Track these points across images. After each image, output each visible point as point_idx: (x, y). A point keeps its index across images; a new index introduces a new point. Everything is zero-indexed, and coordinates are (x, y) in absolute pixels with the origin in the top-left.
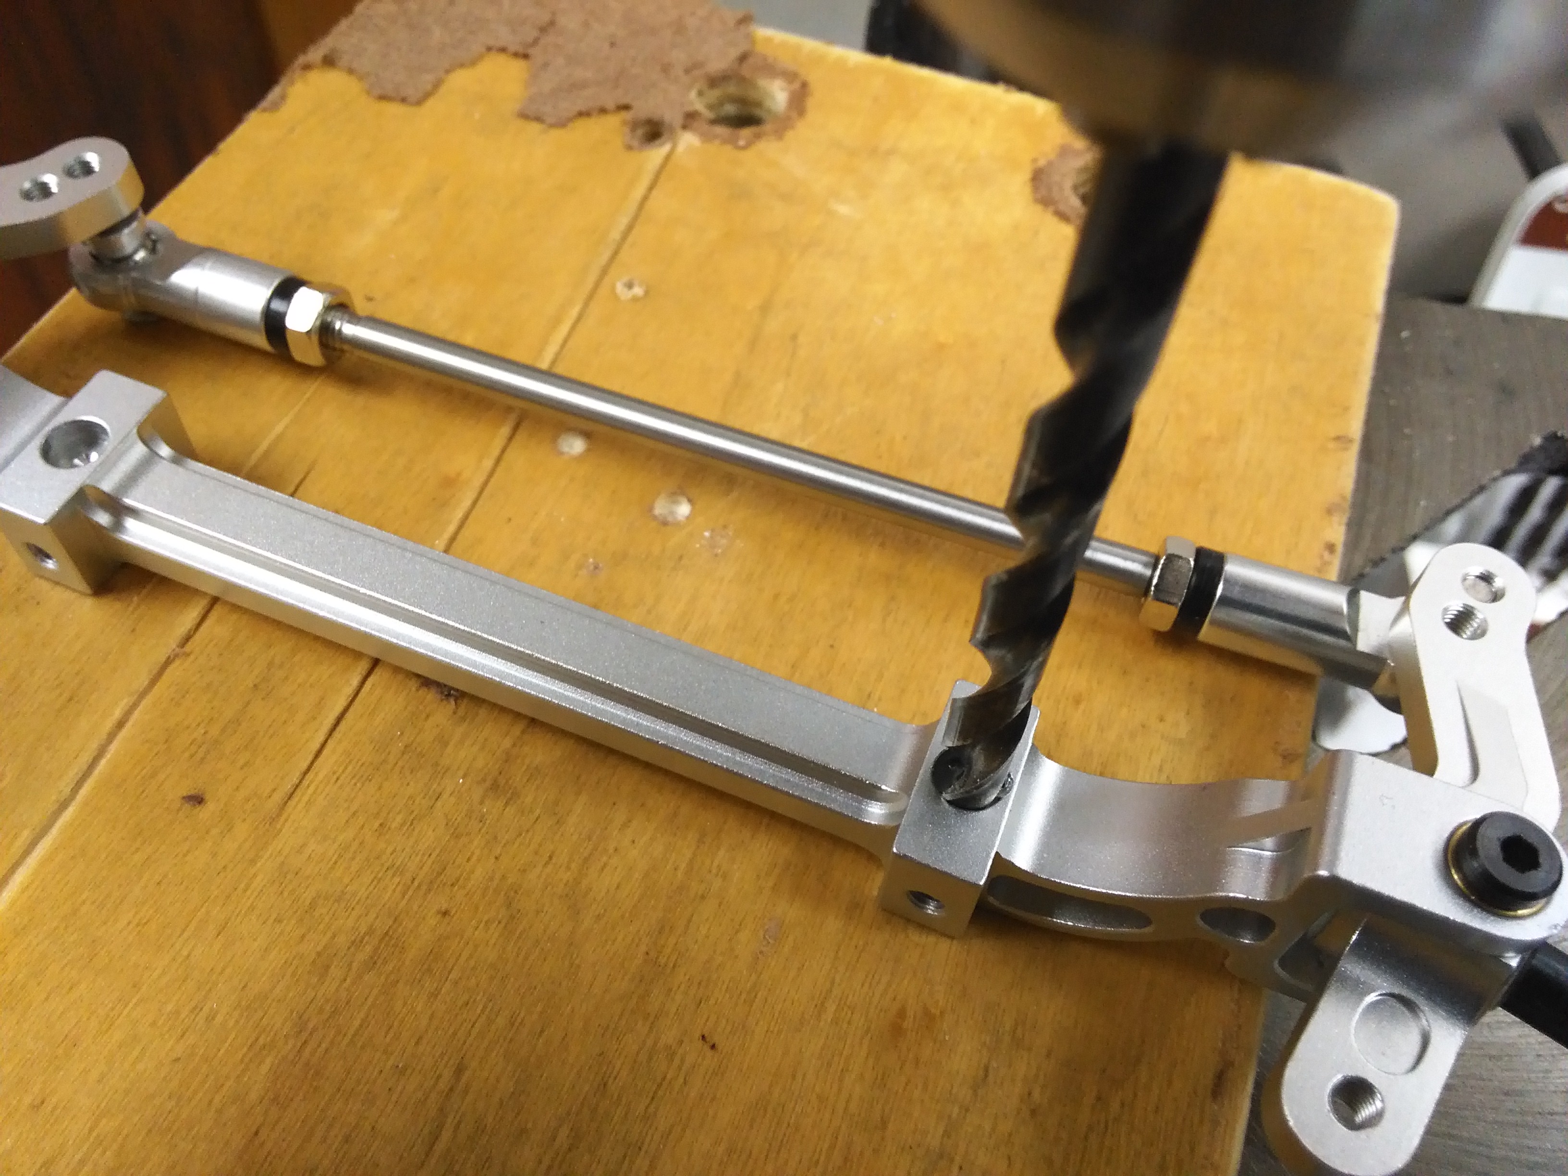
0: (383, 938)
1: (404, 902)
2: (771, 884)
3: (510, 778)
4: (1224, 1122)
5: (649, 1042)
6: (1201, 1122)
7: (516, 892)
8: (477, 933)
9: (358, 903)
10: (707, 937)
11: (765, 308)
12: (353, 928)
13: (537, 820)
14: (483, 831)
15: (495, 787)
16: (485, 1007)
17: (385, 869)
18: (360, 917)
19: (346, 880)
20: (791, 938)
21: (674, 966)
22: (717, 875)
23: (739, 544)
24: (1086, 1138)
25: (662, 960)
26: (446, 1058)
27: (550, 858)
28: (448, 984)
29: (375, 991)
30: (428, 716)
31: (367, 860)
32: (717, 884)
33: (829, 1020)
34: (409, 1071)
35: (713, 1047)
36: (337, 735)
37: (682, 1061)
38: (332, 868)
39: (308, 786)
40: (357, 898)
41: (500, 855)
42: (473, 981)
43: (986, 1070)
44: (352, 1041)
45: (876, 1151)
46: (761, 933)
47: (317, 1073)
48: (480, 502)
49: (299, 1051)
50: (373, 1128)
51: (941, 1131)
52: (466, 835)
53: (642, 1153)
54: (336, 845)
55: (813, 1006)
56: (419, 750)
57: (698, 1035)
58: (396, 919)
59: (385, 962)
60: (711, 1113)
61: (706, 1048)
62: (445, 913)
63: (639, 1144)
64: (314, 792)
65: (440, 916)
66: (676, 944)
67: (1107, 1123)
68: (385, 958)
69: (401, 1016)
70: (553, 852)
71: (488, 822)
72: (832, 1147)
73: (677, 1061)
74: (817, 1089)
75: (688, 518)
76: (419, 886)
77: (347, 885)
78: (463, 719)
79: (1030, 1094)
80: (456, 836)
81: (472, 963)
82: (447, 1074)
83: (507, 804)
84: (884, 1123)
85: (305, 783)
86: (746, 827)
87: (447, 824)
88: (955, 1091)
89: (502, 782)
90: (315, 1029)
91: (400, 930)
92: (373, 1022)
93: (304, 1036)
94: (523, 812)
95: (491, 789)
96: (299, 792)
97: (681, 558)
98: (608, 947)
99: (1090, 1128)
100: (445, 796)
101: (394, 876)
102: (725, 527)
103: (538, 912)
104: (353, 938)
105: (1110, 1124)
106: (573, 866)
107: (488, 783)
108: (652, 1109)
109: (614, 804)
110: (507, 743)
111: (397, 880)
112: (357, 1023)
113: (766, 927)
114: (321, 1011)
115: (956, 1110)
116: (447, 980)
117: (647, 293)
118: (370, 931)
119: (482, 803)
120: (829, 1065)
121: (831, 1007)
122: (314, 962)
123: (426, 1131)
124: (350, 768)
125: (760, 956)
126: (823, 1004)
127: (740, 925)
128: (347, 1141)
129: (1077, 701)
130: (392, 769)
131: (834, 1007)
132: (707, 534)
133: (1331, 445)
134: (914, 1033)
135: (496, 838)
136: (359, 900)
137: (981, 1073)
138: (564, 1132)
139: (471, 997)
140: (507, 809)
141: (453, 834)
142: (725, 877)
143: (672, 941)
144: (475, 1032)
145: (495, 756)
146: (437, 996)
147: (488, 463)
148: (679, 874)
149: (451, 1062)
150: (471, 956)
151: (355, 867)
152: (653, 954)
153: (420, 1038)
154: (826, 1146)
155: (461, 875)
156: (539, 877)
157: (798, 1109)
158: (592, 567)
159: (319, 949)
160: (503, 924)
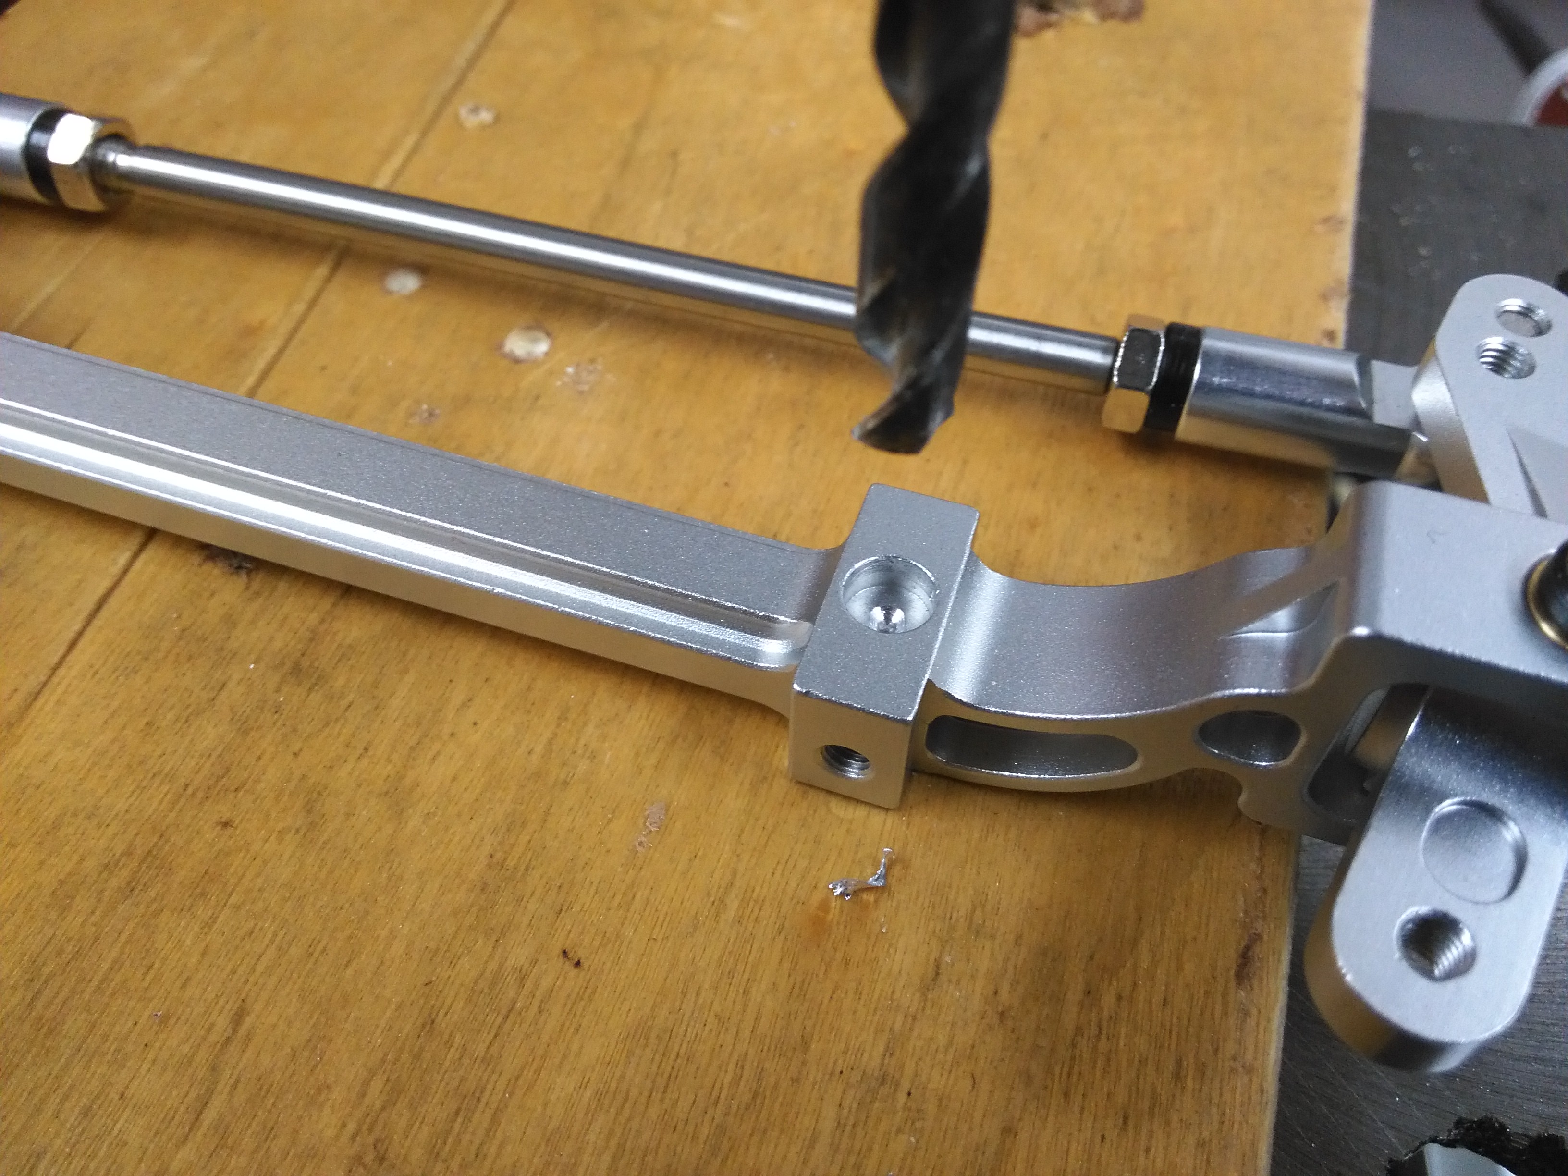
0: (145, 858)
1: (173, 814)
2: (653, 761)
3: (317, 659)
4: (1254, 1011)
5: (493, 966)
6: (1225, 1013)
7: (319, 794)
8: (267, 846)
9: (113, 819)
10: (571, 830)
11: (639, 128)
12: (106, 850)
13: (349, 706)
14: (278, 724)
15: (296, 670)
16: (275, 935)
17: (151, 775)
18: (116, 835)
19: (101, 791)
20: (679, 825)
21: (527, 869)
22: (583, 756)
23: (610, 377)
24: (1074, 1045)
25: (511, 863)
26: (221, 1002)
27: (366, 749)
28: (227, 911)
29: (131, 925)
30: (212, 595)
31: (129, 766)
32: (583, 766)
33: (731, 920)
34: (172, 1021)
35: (578, 964)
36: (97, 622)
37: (537, 985)
38: (84, 779)
39: (59, 684)
40: (114, 813)
41: (301, 750)
42: (260, 905)
43: (938, 967)
44: (98, 987)
45: (796, 1081)
46: (641, 821)
47: (51, 1031)
48: (288, 352)
49: (29, 1005)
50: (122, 1096)
51: (881, 1048)
52: (257, 729)
53: (482, 1105)
54: (91, 750)
55: (709, 904)
56: (199, 633)
57: (557, 951)
58: (162, 836)
59: (146, 887)
60: (575, 1047)
61: (568, 966)
62: (226, 825)
63: (477, 1095)
64: (65, 692)
65: (219, 828)
66: (530, 841)
67: (1100, 1022)
68: (146, 883)
69: (164, 952)
70: (370, 743)
71: (285, 712)
72: (737, 1080)
73: (529, 984)
74: (716, 1007)
75: (547, 354)
76: (194, 794)
77: (102, 798)
78: (258, 594)
79: (996, 993)
80: (244, 732)
81: (259, 881)
82: (222, 1023)
83: (311, 689)
84: (805, 1044)
85: (55, 680)
86: (621, 697)
87: (232, 719)
88: (897, 995)
89: (305, 663)
90: (52, 975)
91: (167, 848)
92: (127, 963)
93: (37, 985)
94: (332, 698)
95: (291, 673)
96: (46, 692)
97: (538, 398)
98: (439, 852)
99: (1079, 1030)
100: (231, 685)
101: (161, 784)
102: (592, 361)
103: (348, 815)
104: (106, 861)
105: (1105, 1024)
106: (395, 757)
107: (289, 665)
108: (494, 1050)
109: (451, 681)
110: (313, 618)
111: (165, 788)
112: (105, 966)
113: (647, 813)
114: (60, 952)
115: (900, 1019)
116: (225, 905)
117: (497, 119)
118: (128, 853)
119: (278, 690)
120: (731, 974)
121: (733, 904)
122: (53, 893)
123: (192, 1095)
124: (112, 659)
125: (640, 849)
126: (722, 901)
127: (614, 812)
128: (86, 1115)
129: (1033, 525)
130: (166, 657)
131: (736, 903)
132: (570, 370)
133: (1320, 228)
134: (842, 927)
135: (295, 730)
136: (117, 815)
137: (931, 973)
138: (377, 1085)
139: (256, 925)
140: (312, 696)
141: (239, 729)
142: (593, 757)
143: (524, 838)
144: (260, 968)
145: (297, 635)
146: (210, 928)
147: (299, 308)
148: (534, 757)
149: (228, 1007)
150: (258, 875)
151: (112, 774)
152: (498, 856)
153: (189, 979)
154: (728, 1079)
155: (249, 778)
156: (350, 774)
157: (690, 1035)
158: (425, 415)
159: (62, 876)
160: (302, 833)
